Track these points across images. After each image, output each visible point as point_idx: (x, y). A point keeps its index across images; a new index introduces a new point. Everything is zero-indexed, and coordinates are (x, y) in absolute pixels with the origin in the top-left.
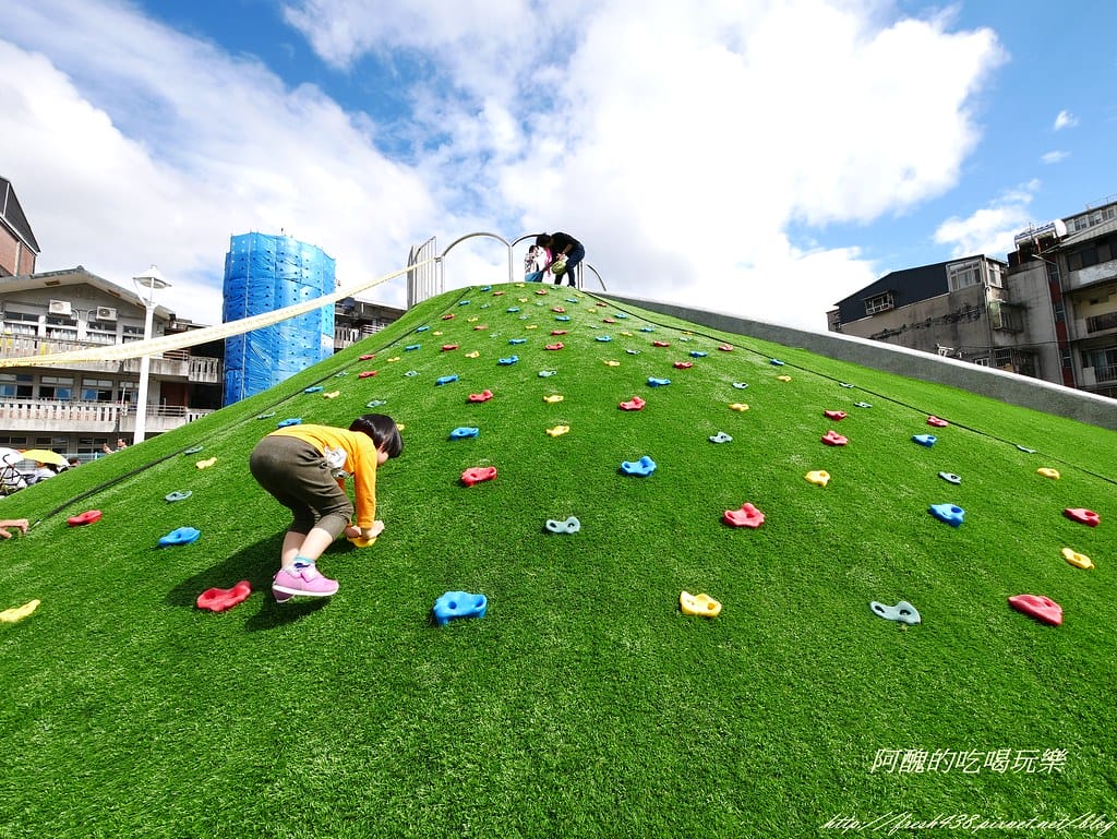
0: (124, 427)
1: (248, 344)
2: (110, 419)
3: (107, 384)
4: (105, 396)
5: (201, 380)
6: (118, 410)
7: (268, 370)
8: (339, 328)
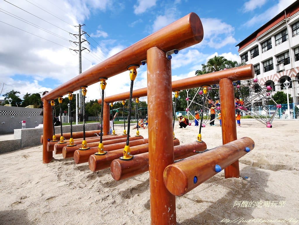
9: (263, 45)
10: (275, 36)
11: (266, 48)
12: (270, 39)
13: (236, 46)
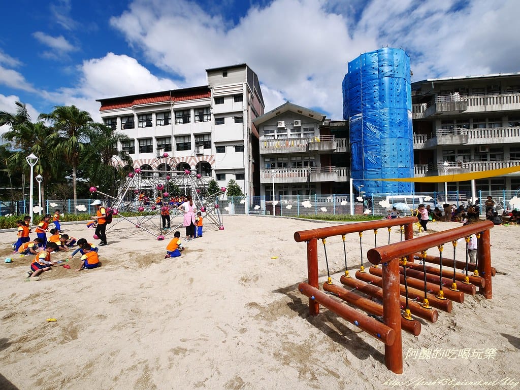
0: (312, 179)
1: (365, 125)
2: (305, 176)
3: (299, 159)
4: (299, 165)
5: (338, 151)
6: (307, 171)
7: (378, 139)
8: (415, 105)
9: (141, 118)
10: (157, 114)
11: (145, 124)
12: (150, 114)
13: (96, 101)
